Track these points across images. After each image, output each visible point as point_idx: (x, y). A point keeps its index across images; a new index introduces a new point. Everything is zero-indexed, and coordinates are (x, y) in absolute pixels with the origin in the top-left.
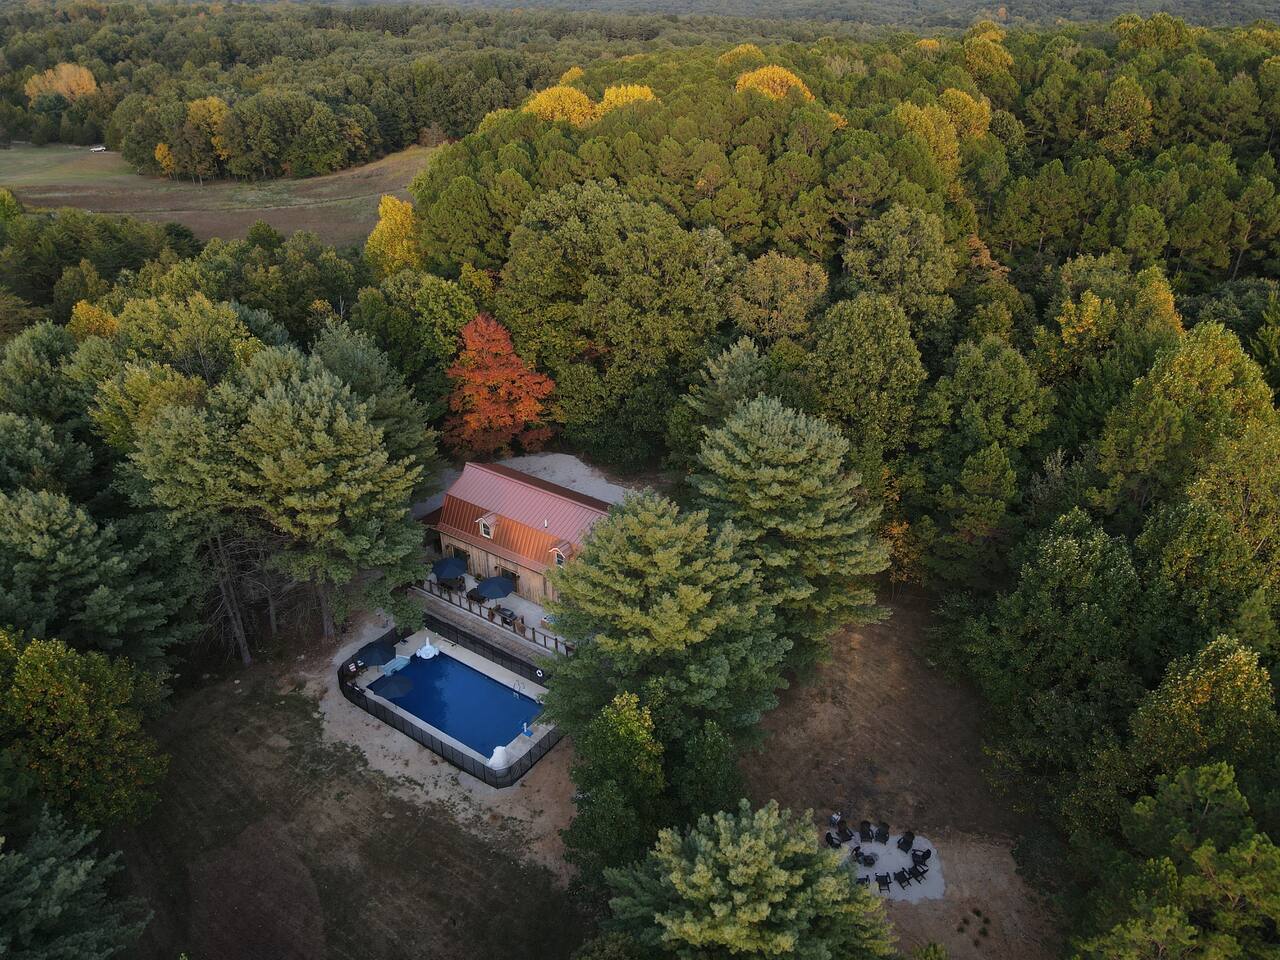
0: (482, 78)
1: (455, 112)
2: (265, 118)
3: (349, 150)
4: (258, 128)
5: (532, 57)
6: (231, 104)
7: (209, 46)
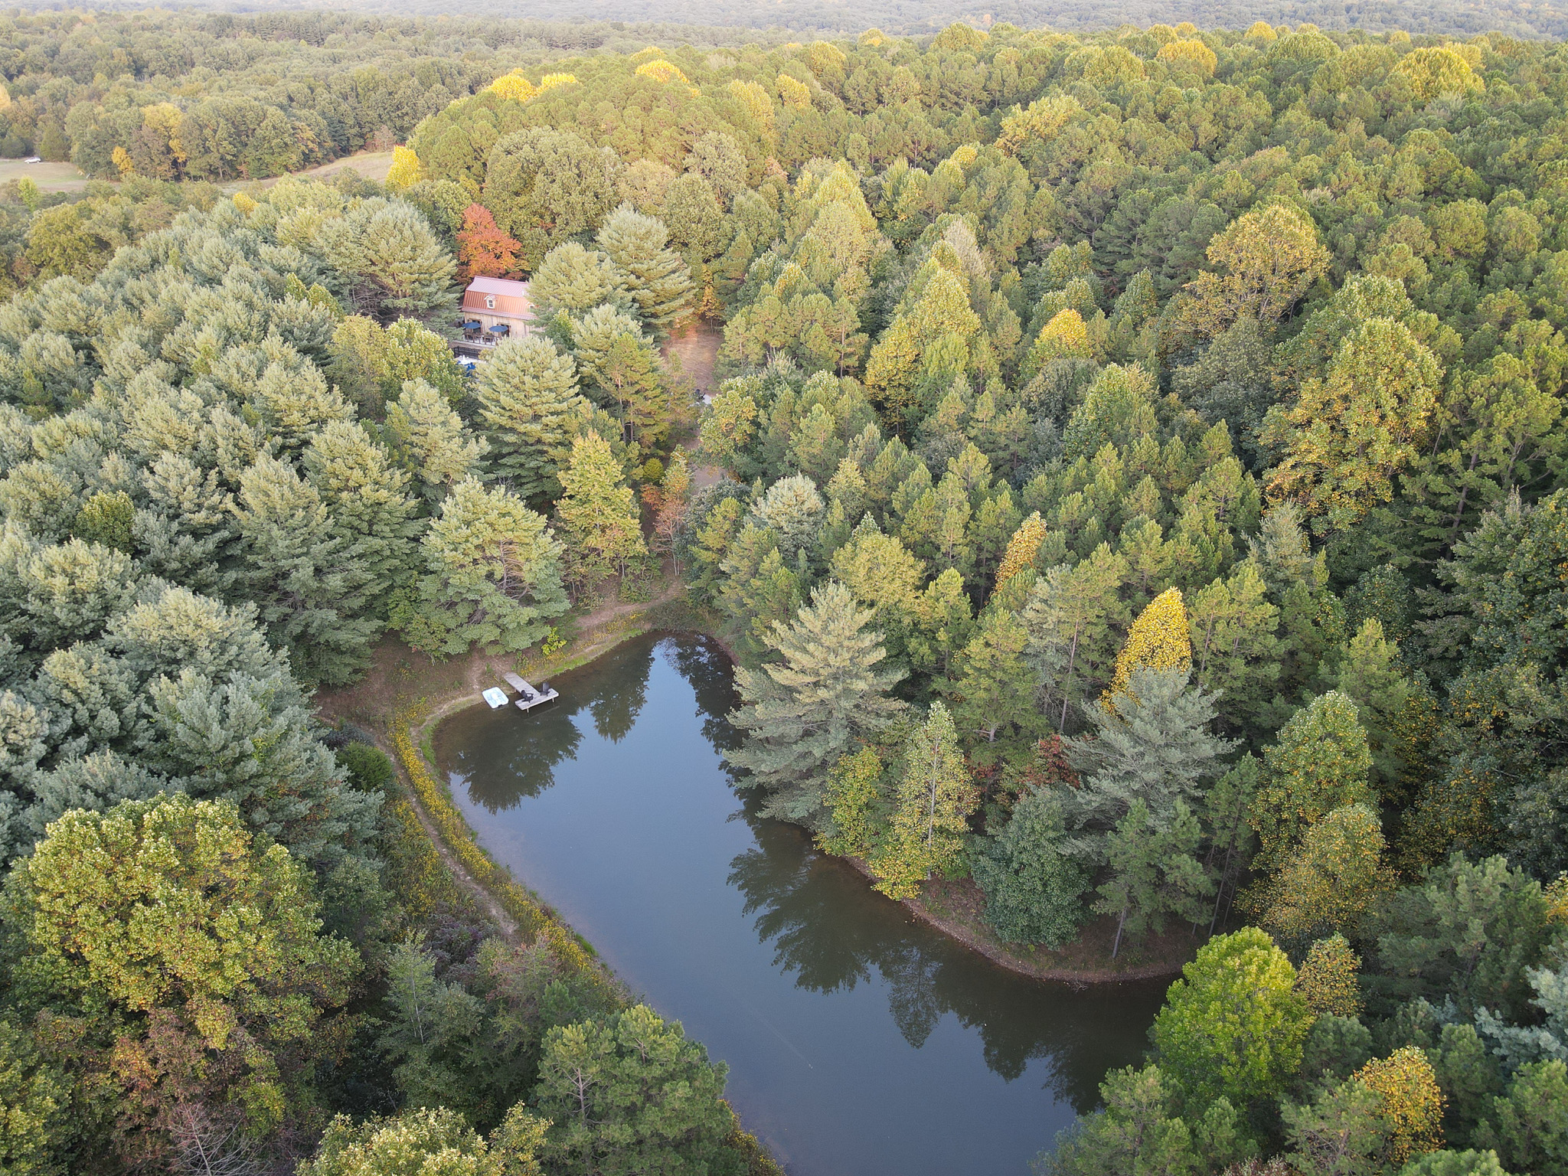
0: (426, 84)
1: (401, 117)
2: (222, 121)
3: (304, 153)
4: (215, 131)
5: (473, 64)
6: (184, 109)
7: (113, 57)
